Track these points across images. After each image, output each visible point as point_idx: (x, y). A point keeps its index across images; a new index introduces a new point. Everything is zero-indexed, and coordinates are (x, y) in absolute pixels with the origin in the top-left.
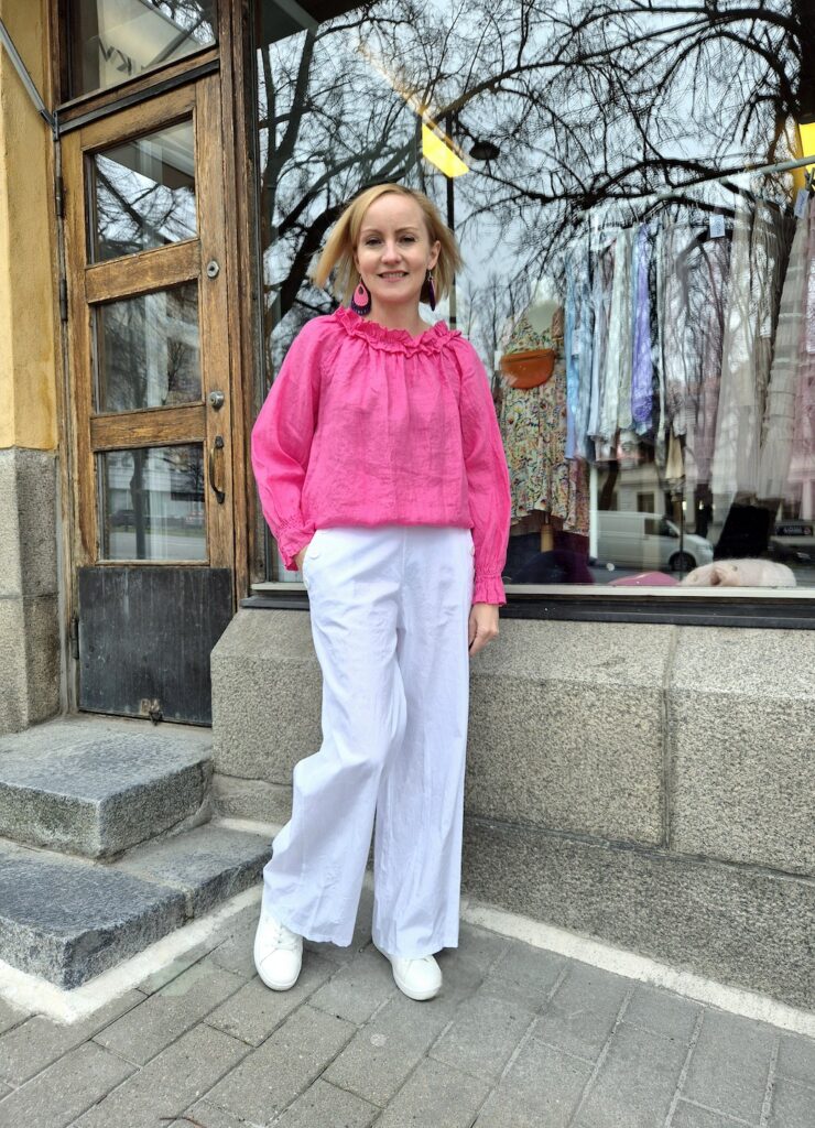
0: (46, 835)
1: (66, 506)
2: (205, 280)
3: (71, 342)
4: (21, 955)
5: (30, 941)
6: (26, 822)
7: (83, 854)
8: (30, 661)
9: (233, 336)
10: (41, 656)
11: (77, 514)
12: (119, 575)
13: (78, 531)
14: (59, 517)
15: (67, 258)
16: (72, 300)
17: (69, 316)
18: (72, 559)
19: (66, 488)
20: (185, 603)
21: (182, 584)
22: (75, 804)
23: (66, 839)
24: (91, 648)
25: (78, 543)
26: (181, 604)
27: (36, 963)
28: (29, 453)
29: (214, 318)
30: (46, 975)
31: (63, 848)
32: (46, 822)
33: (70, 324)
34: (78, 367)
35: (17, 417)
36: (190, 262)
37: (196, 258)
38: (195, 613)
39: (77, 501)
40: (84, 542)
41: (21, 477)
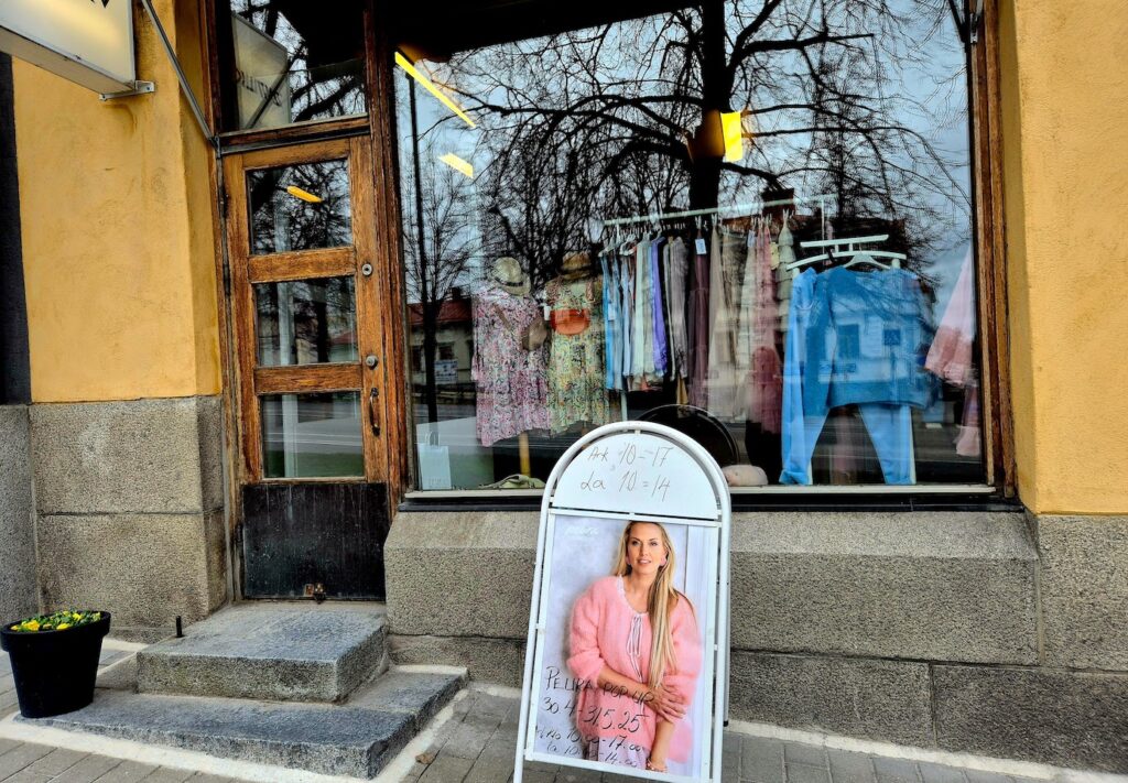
0: (287, 691)
1: (230, 438)
2: (360, 276)
3: (234, 312)
4: (328, 765)
5: (336, 753)
6: (267, 684)
7: (322, 700)
8: (209, 563)
9: (386, 318)
10: (215, 557)
11: (241, 444)
12: (283, 489)
13: (242, 457)
14: (224, 446)
15: (229, 247)
16: (235, 280)
17: (232, 291)
18: (236, 479)
19: (230, 423)
20: (345, 510)
21: (342, 495)
22: (315, 665)
23: (304, 691)
24: (256, 547)
25: (242, 466)
26: (341, 510)
27: (343, 768)
28: (205, 399)
29: (369, 304)
30: (352, 774)
31: (302, 699)
32: (285, 681)
33: (233, 297)
34: (242, 331)
35: (198, 372)
36: (347, 263)
37: (352, 260)
38: (354, 516)
39: (240, 433)
40: (248, 465)
41: (201, 419)
